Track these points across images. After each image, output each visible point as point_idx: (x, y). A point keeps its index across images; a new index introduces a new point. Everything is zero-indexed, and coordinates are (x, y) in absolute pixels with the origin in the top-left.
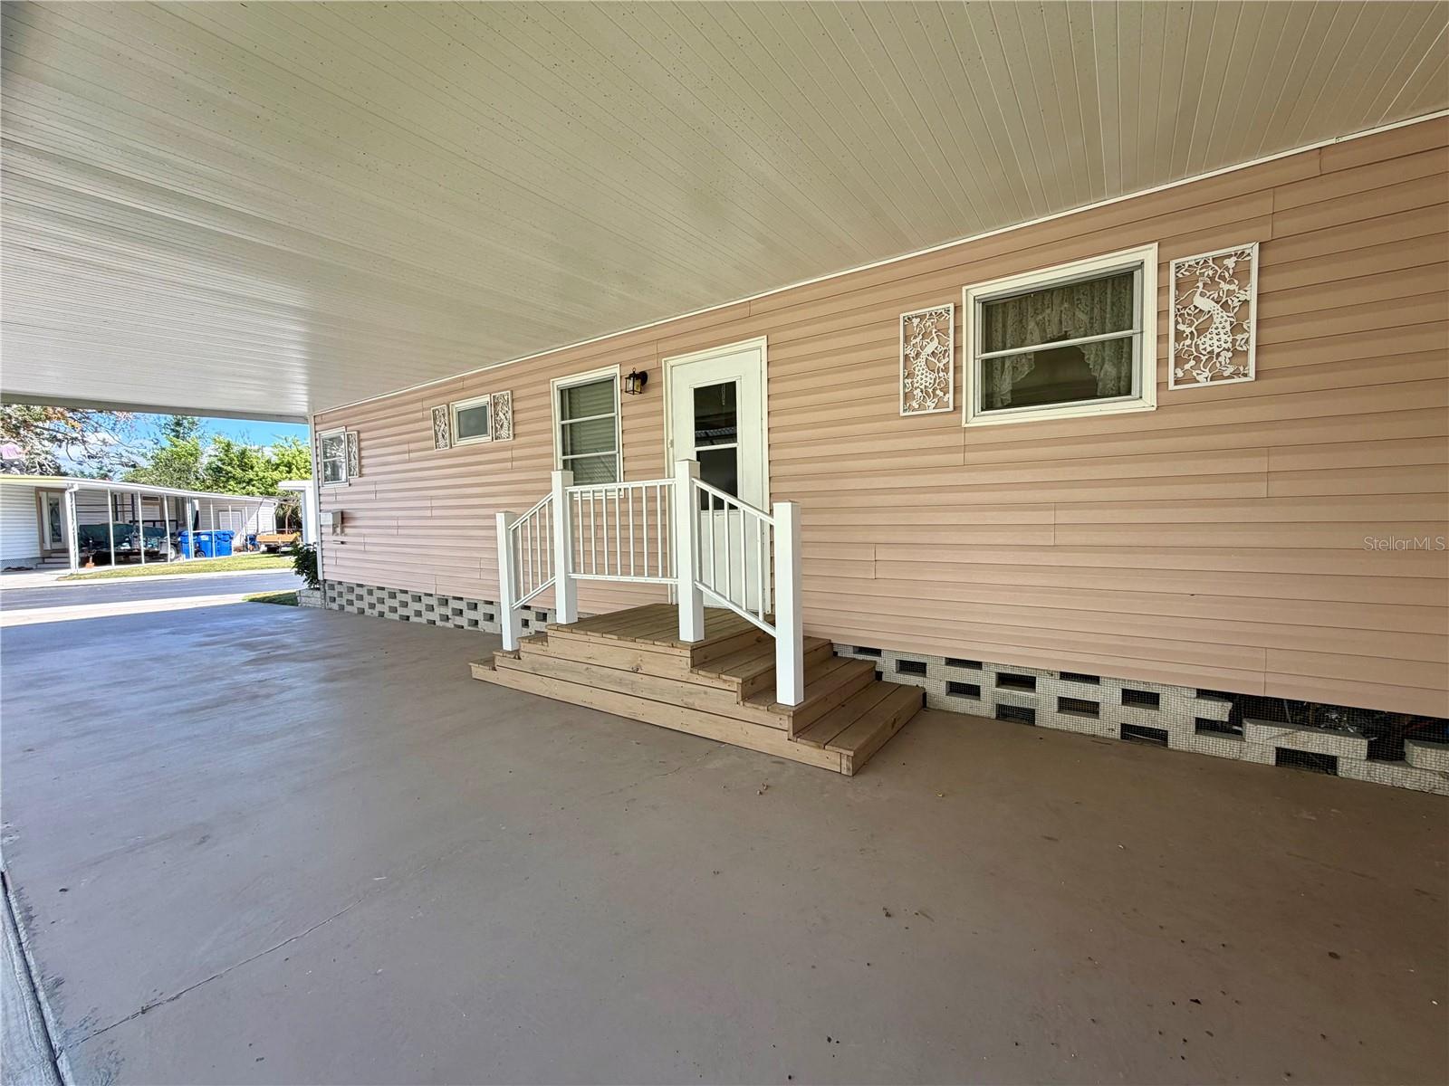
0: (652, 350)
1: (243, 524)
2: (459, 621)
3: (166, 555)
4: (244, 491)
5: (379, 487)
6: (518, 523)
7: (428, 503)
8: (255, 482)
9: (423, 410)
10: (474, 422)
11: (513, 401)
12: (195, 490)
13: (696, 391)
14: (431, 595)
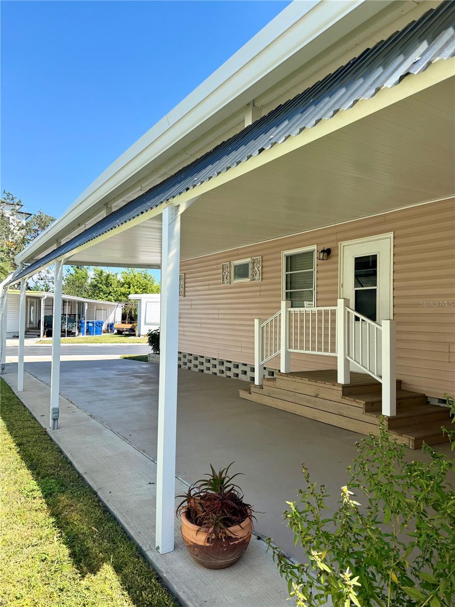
0: (334, 238)
1: (107, 318)
2: (229, 373)
3: (75, 333)
4: (107, 299)
5: (193, 302)
6: (264, 324)
7: (217, 312)
8: (112, 294)
9: (217, 264)
10: (242, 271)
11: (262, 261)
12: (84, 298)
13: (356, 259)
14: (215, 359)
